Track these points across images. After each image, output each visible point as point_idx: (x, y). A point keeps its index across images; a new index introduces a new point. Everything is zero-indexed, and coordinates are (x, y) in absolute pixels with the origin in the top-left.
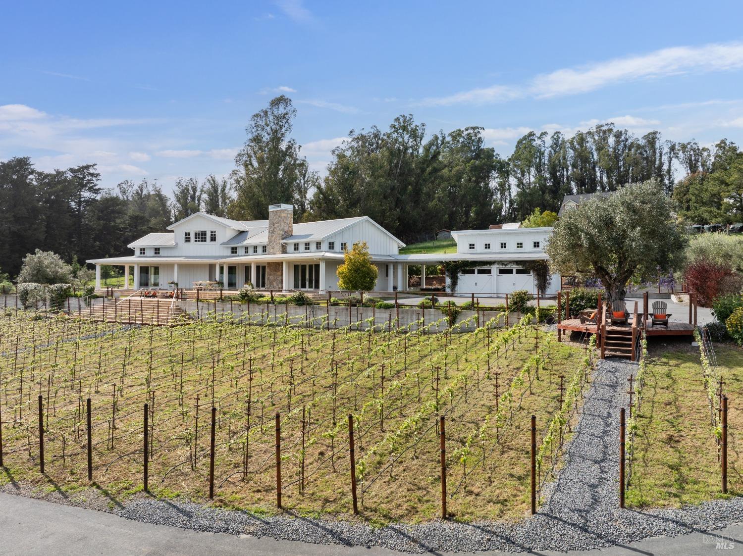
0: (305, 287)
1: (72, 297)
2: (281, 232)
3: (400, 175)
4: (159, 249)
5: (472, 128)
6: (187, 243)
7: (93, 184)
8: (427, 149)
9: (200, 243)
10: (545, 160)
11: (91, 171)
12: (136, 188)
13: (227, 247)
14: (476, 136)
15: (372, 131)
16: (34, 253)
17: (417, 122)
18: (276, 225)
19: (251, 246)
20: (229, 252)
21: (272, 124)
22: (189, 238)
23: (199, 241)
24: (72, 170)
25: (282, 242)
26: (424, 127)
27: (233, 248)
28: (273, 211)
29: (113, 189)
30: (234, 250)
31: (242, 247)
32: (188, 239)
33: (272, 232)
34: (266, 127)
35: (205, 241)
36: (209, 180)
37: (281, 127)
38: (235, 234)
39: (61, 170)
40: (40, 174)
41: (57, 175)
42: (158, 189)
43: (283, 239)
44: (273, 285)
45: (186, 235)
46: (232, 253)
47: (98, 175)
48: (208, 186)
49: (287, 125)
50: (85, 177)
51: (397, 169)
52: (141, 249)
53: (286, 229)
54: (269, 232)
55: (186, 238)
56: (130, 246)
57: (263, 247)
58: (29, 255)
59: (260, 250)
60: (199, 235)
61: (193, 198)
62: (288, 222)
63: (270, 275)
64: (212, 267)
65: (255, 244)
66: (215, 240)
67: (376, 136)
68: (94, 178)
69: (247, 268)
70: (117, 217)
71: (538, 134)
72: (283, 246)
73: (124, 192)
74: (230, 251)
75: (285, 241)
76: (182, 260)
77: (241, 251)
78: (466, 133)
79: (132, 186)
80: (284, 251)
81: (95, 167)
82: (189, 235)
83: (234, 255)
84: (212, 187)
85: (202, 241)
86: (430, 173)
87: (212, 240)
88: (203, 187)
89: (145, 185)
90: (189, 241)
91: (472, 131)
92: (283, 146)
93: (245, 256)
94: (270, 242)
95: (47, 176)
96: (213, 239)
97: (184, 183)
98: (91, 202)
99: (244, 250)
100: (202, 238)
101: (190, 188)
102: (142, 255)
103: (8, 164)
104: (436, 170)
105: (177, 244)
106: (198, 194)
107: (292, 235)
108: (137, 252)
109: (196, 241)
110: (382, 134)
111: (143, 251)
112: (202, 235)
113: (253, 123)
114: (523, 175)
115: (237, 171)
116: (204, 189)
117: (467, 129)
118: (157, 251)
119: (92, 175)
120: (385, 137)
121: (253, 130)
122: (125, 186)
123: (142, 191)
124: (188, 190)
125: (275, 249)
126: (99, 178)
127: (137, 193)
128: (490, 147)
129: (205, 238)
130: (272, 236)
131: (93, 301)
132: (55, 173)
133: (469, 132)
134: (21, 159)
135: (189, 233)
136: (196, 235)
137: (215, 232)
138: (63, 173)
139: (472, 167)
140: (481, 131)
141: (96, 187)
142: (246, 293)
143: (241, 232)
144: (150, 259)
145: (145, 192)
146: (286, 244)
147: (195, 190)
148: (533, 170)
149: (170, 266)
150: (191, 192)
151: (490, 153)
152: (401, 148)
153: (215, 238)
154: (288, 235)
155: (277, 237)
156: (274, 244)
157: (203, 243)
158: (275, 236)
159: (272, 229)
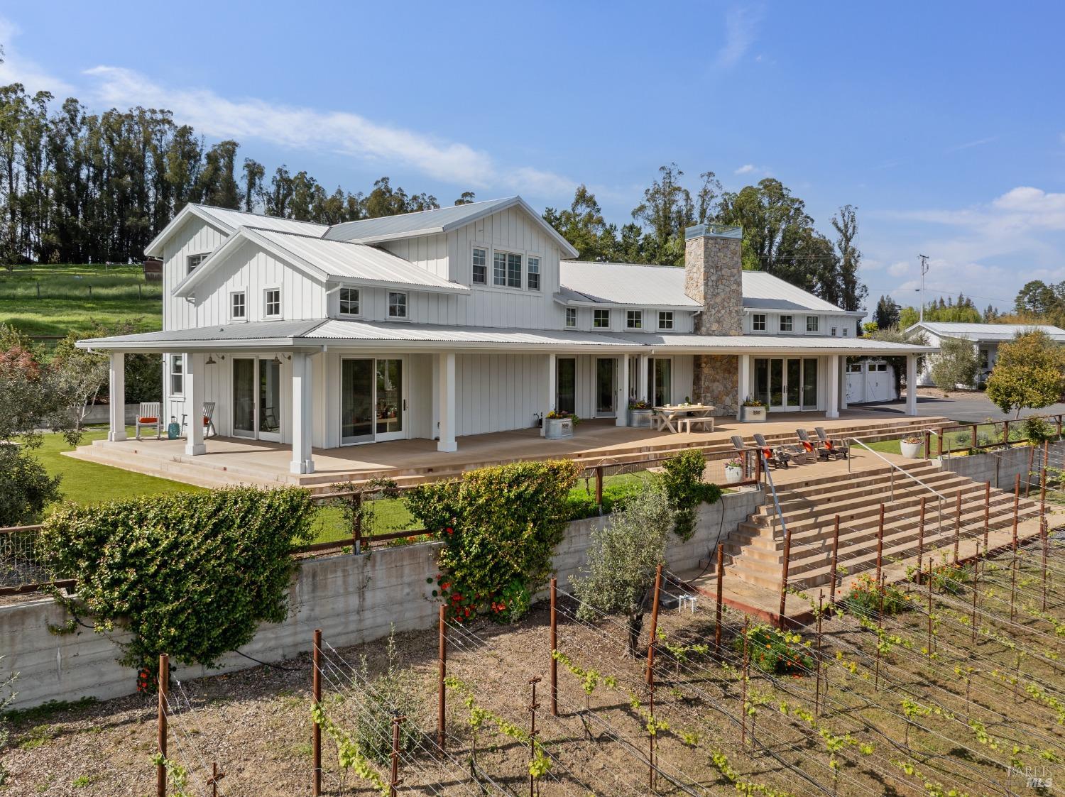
0: (780, 403)
4: (401, 297)
6: (479, 286)
9: (508, 289)
13: (562, 308)
18: (725, 272)
23: (503, 283)
30: (571, 317)
35: (518, 284)
45: (475, 260)
46: (567, 322)
52: (344, 294)
59: (649, 321)
60: (503, 266)
63: (712, 380)
66: (536, 285)
74: (565, 317)
82: (482, 261)
83: (572, 328)
85: (511, 284)
87: (530, 284)
94: (709, 306)
96: (533, 280)
100: (510, 274)
102: (350, 316)
109: (496, 282)
111: (350, 300)
112: (510, 266)
118: (398, 302)
125: (726, 325)
129: (519, 275)
130: (715, 295)
135: (483, 254)
136: (496, 265)
137: (537, 262)
153: (537, 277)
155: (729, 298)
156: (723, 312)
157: (513, 290)
158: (722, 295)
159: (714, 278)
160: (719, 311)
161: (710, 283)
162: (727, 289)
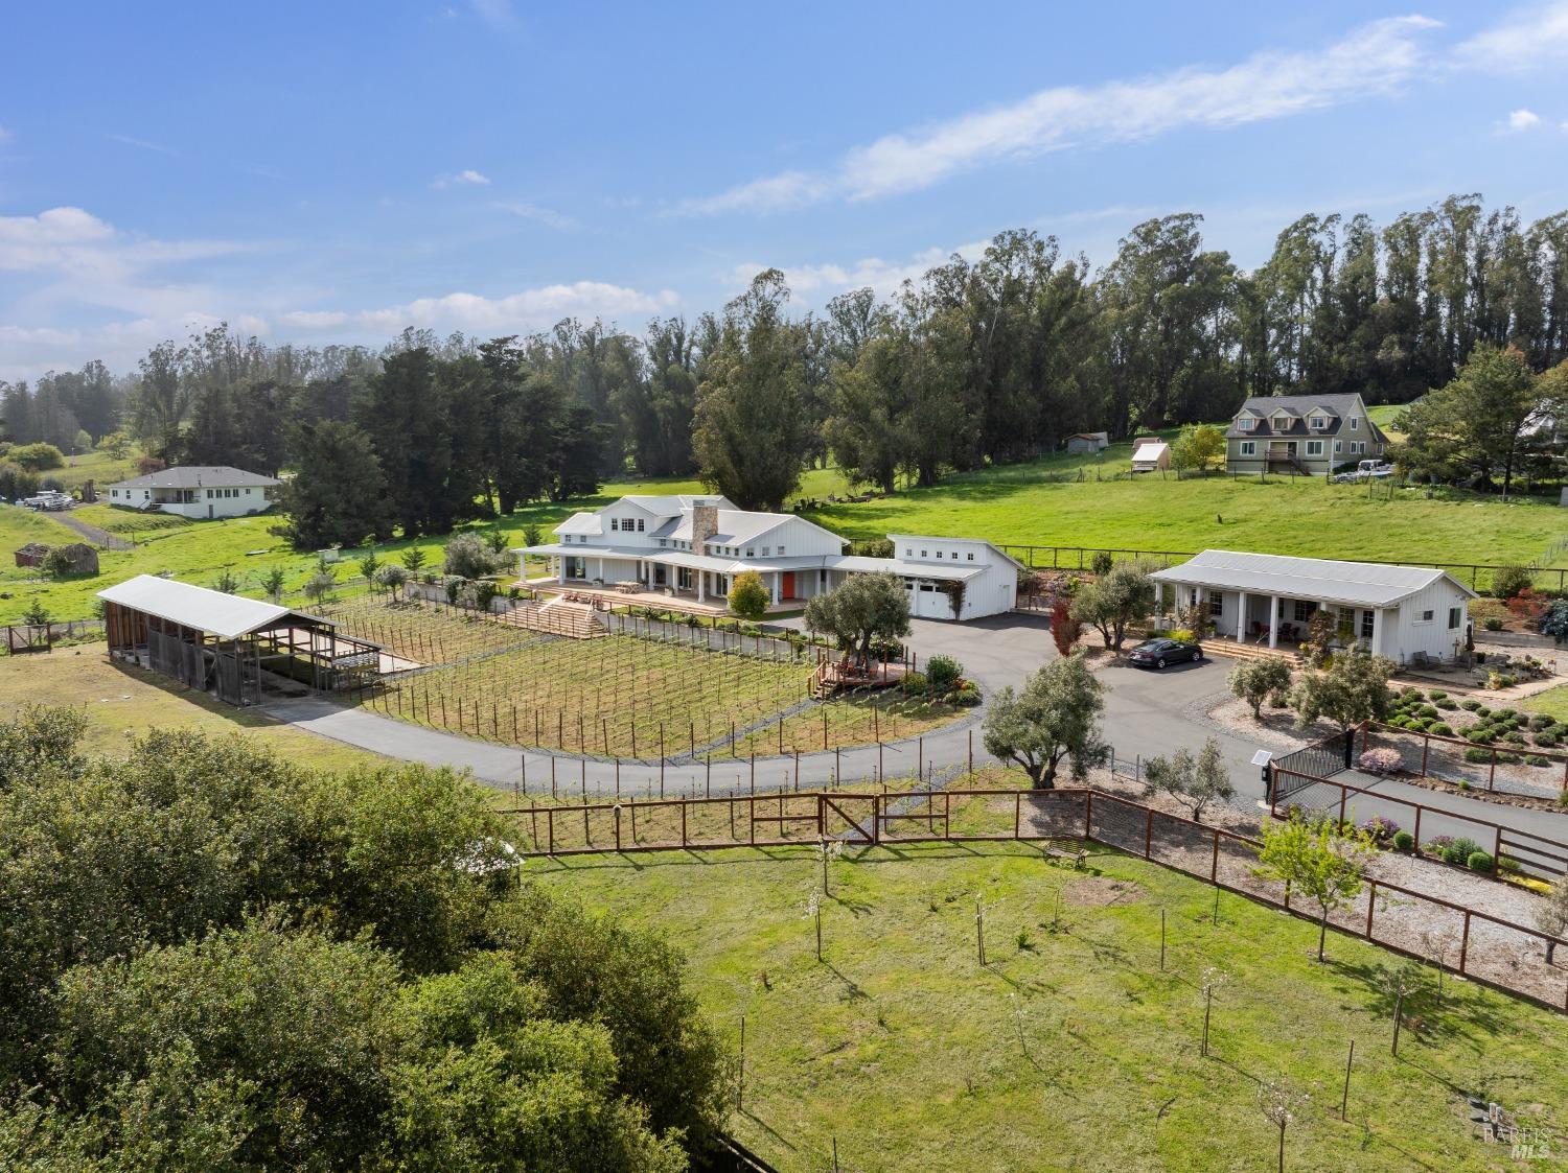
2: (704, 532)
3: (994, 346)
4: (585, 537)
5: (1178, 217)
6: (614, 531)
9: (628, 532)
11: (510, 347)
13: (656, 540)
14: (1186, 231)
15: (953, 263)
18: (699, 523)
19: (678, 540)
20: (656, 548)
23: (626, 530)
27: (662, 540)
30: (663, 543)
31: (670, 540)
32: (615, 528)
35: (633, 530)
36: (703, 322)
43: (706, 539)
45: (613, 522)
46: (661, 547)
48: (702, 334)
50: (502, 358)
52: (567, 536)
53: (710, 528)
55: (613, 526)
59: (687, 546)
60: (626, 523)
61: (678, 353)
62: (712, 520)
64: (638, 563)
65: (682, 540)
66: (643, 530)
68: (514, 358)
71: (1322, 219)
72: (706, 547)
74: (659, 543)
75: (707, 542)
76: (607, 553)
82: (616, 523)
84: (709, 334)
85: (630, 530)
87: (639, 530)
88: (694, 334)
91: (1178, 224)
93: (673, 551)
94: (694, 540)
96: (641, 528)
97: (662, 325)
99: (672, 544)
100: (629, 526)
101: (673, 336)
102: (568, 543)
104: (1075, 323)
105: (604, 532)
106: (686, 345)
107: (717, 534)
108: (562, 539)
109: (623, 530)
110: (971, 267)
112: (629, 523)
116: (696, 338)
117: (1170, 219)
119: (512, 353)
120: (976, 272)
124: (670, 340)
125: (699, 550)
129: (633, 526)
130: (696, 535)
131: (517, 603)
133: (1172, 224)
135: (616, 520)
136: (623, 523)
137: (643, 521)
139: (1170, 298)
140: (1198, 222)
141: (519, 373)
143: (673, 519)
146: (708, 545)
147: (680, 338)
150: (675, 342)
152: (995, 297)
153: (643, 527)
154: (712, 534)
156: (698, 543)
159: (696, 527)
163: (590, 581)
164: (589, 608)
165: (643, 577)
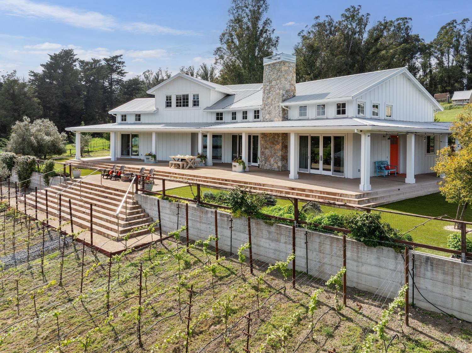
1: (36, 172)
2: (281, 92)
4: (139, 115)
5: (401, 19)
6: (168, 109)
7: (120, 70)
8: (371, 33)
9: (182, 108)
10: (463, 42)
11: (119, 60)
12: (154, 74)
13: (212, 113)
14: (404, 25)
16: (22, 121)
17: (362, 12)
18: (274, 83)
19: (239, 111)
20: (213, 119)
21: (250, 6)
22: (171, 103)
23: (180, 106)
24: (105, 59)
25: (284, 104)
26: (368, 17)
27: (218, 114)
28: (269, 65)
29: (141, 76)
30: (219, 116)
31: (228, 112)
32: (169, 104)
33: (267, 93)
34: (245, 8)
35: (187, 106)
36: (202, 67)
37: (259, 7)
38: (221, 97)
39: (96, 59)
40: (82, 62)
41: (94, 63)
42: (169, 74)
43: (284, 101)
44: (270, 162)
45: (167, 100)
46: (218, 119)
47: (124, 62)
48: (201, 71)
49: (264, 6)
50: (114, 65)
51: (348, 49)
52: (122, 116)
53: (288, 87)
54: (264, 92)
55: (167, 103)
56: (111, 112)
57: (255, 111)
58: (17, 122)
59: (251, 116)
60: (180, 100)
62: (289, 78)
63: (266, 148)
64: (194, 136)
65: (245, 109)
66: (198, 105)
67: (330, 24)
68: (121, 65)
69: (236, 139)
70: (138, 93)
71: (459, 21)
72: (284, 110)
73: (147, 78)
74: (214, 117)
75: (287, 104)
76: (160, 128)
77: (227, 117)
78: (396, 23)
79: (152, 74)
80: (285, 118)
81: (121, 57)
82: (170, 100)
83: (219, 121)
84: (204, 72)
85: (184, 106)
86: (373, 53)
87: (194, 105)
88: (198, 72)
89: (160, 72)
90: (171, 106)
91: (401, 22)
92: (260, 25)
93: (232, 123)
94: (265, 105)
95: (87, 63)
96: (196, 103)
98: (119, 82)
99: (230, 116)
100: (184, 102)
102: (124, 122)
103: (59, 55)
104: (378, 51)
105: (158, 109)
107: (294, 96)
108: (119, 119)
109: (177, 106)
110: (335, 22)
111: (124, 118)
112: (184, 99)
113: (234, 5)
114: (442, 54)
115: (221, 48)
116: (199, 73)
117: (398, 20)
118: (138, 117)
119: (119, 63)
120: (337, 24)
121: (234, 12)
122: (147, 74)
123: (158, 76)
125: (273, 115)
126: (124, 64)
127: (156, 78)
128: (416, 34)
129: (187, 102)
130: (268, 98)
131: (51, 179)
132: (92, 61)
133: (399, 22)
134: (67, 50)
135: (170, 97)
136: (177, 100)
137: (198, 95)
138: (98, 61)
139: (402, 50)
140: (409, 21)
141: (123, 72)
142: (242, 198)
143: (228, 96)
144: (130, 128)
145: (160, 78)
146: (287, 107)
148: (452, 51)
149: (148, 134)
151: (417, 39)
152: (350, 33)
153: (198, 102)
154: (290, 96)
155: (275, 99)
156: (271, 107)
157: (185, 108)
158: (272, 97)
159: (268, 88)
160: (269, 107)
161: (266, 92)
162: (274, 93)
163: (142, 158)
164: (130, 187)
165: (200, 150)
